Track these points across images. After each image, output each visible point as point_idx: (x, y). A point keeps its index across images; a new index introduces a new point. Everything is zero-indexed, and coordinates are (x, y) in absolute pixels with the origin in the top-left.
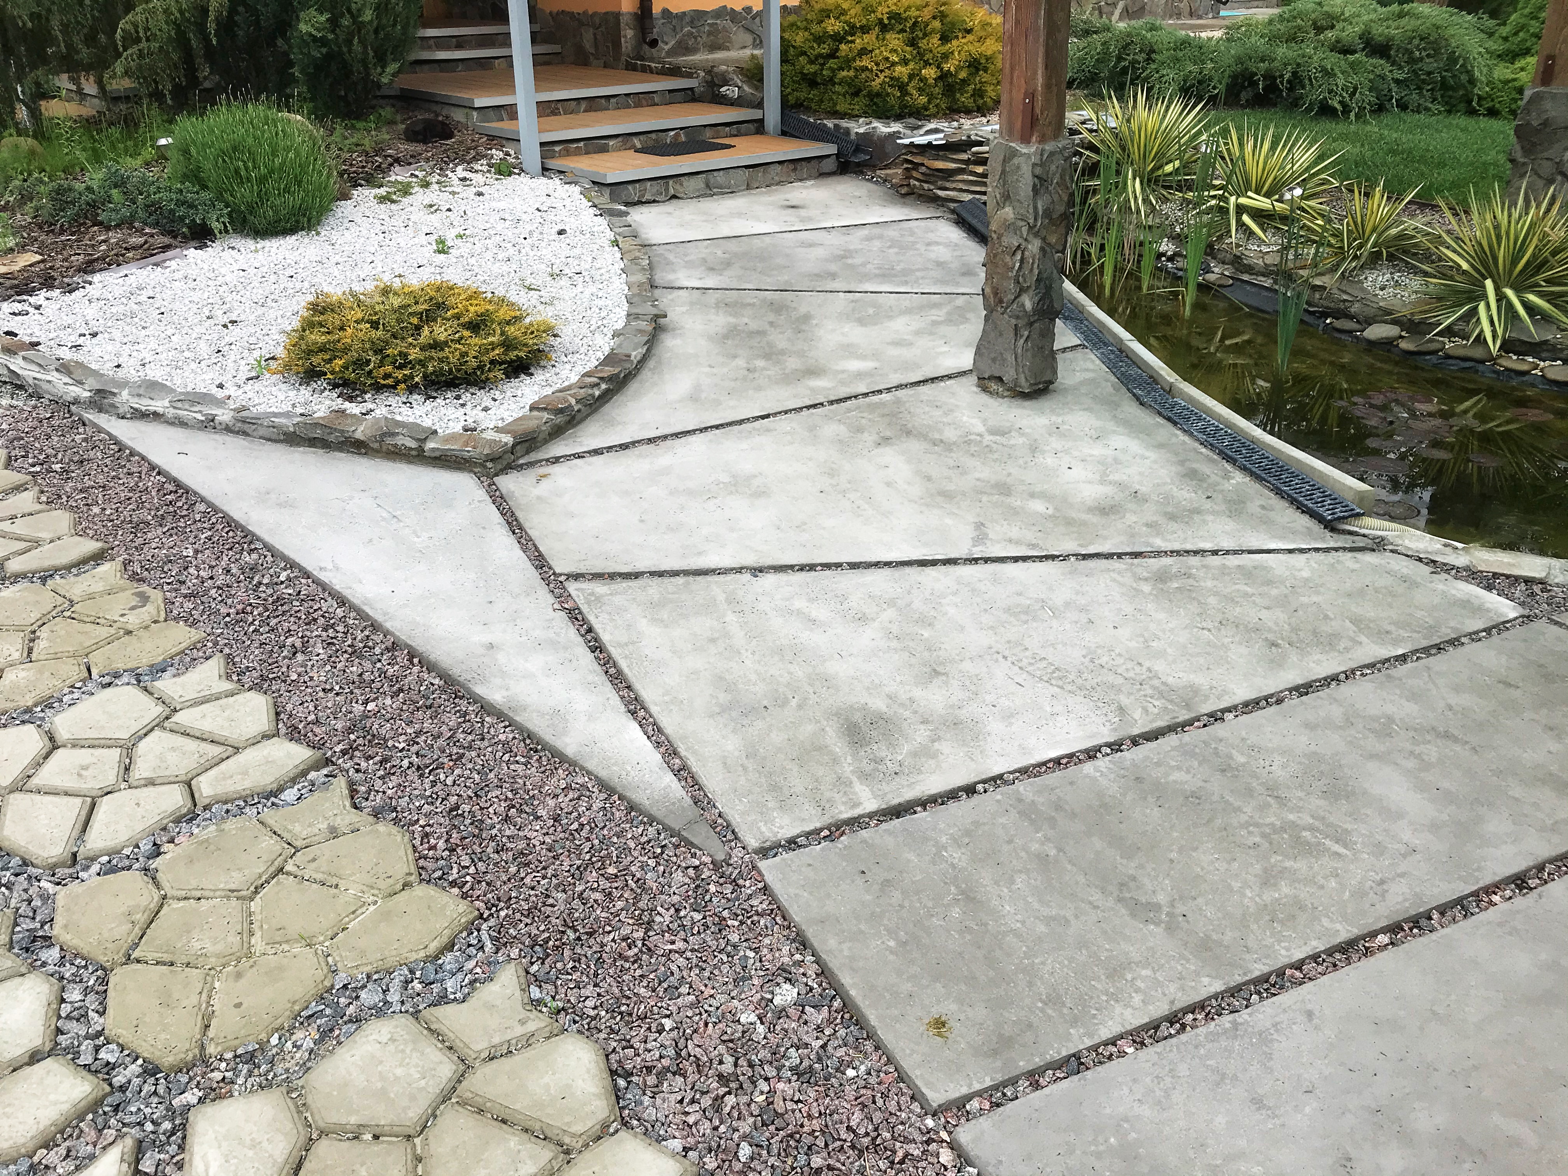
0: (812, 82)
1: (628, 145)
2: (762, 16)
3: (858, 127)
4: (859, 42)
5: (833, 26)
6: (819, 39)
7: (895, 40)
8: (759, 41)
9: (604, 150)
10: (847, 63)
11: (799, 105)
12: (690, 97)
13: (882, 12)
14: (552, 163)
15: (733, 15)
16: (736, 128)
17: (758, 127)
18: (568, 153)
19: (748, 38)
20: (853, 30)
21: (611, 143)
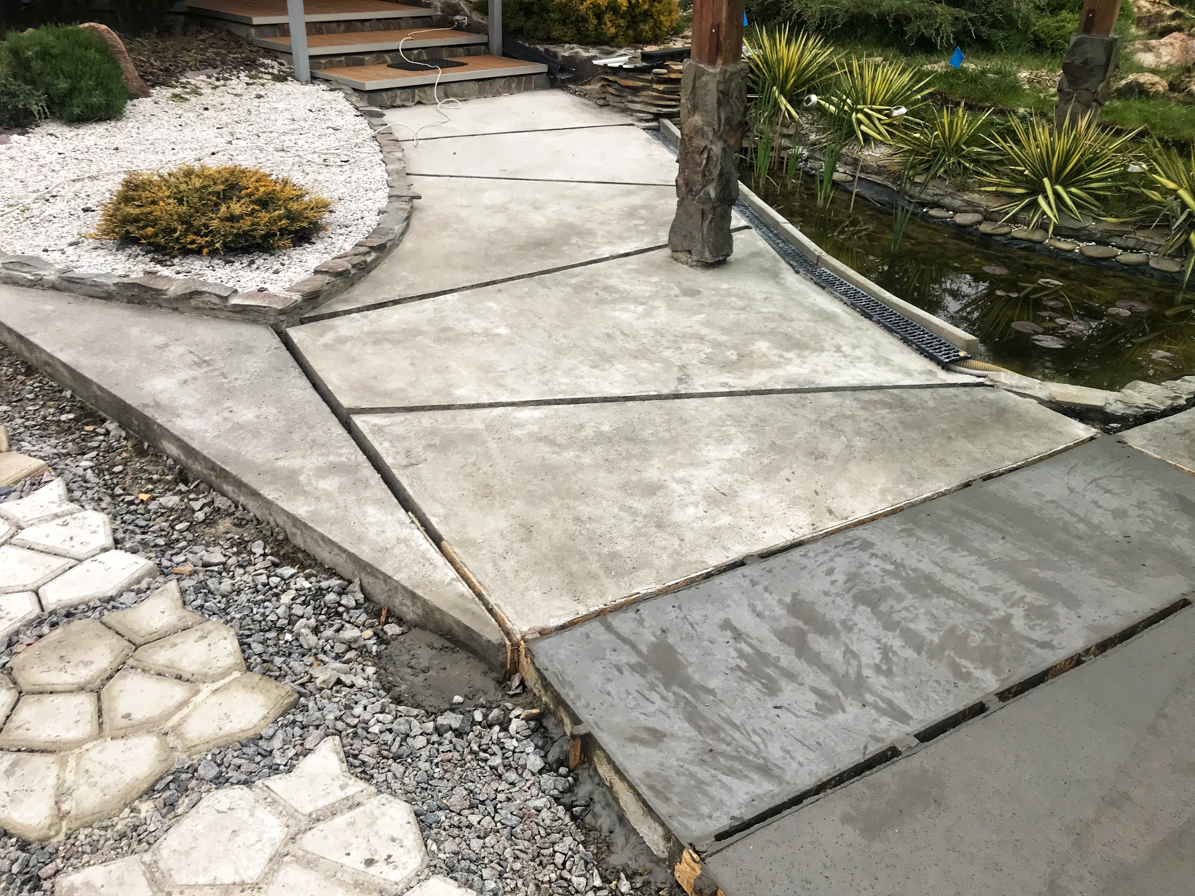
1: (381, 60)
3: (565, 51)
9: (361, 64)
11: (519, 32)
12: (429, 23)
14: (320, 73)
16: (468, 49)
17: (485, 49)
18: (331, 66)
21: (367, 58)
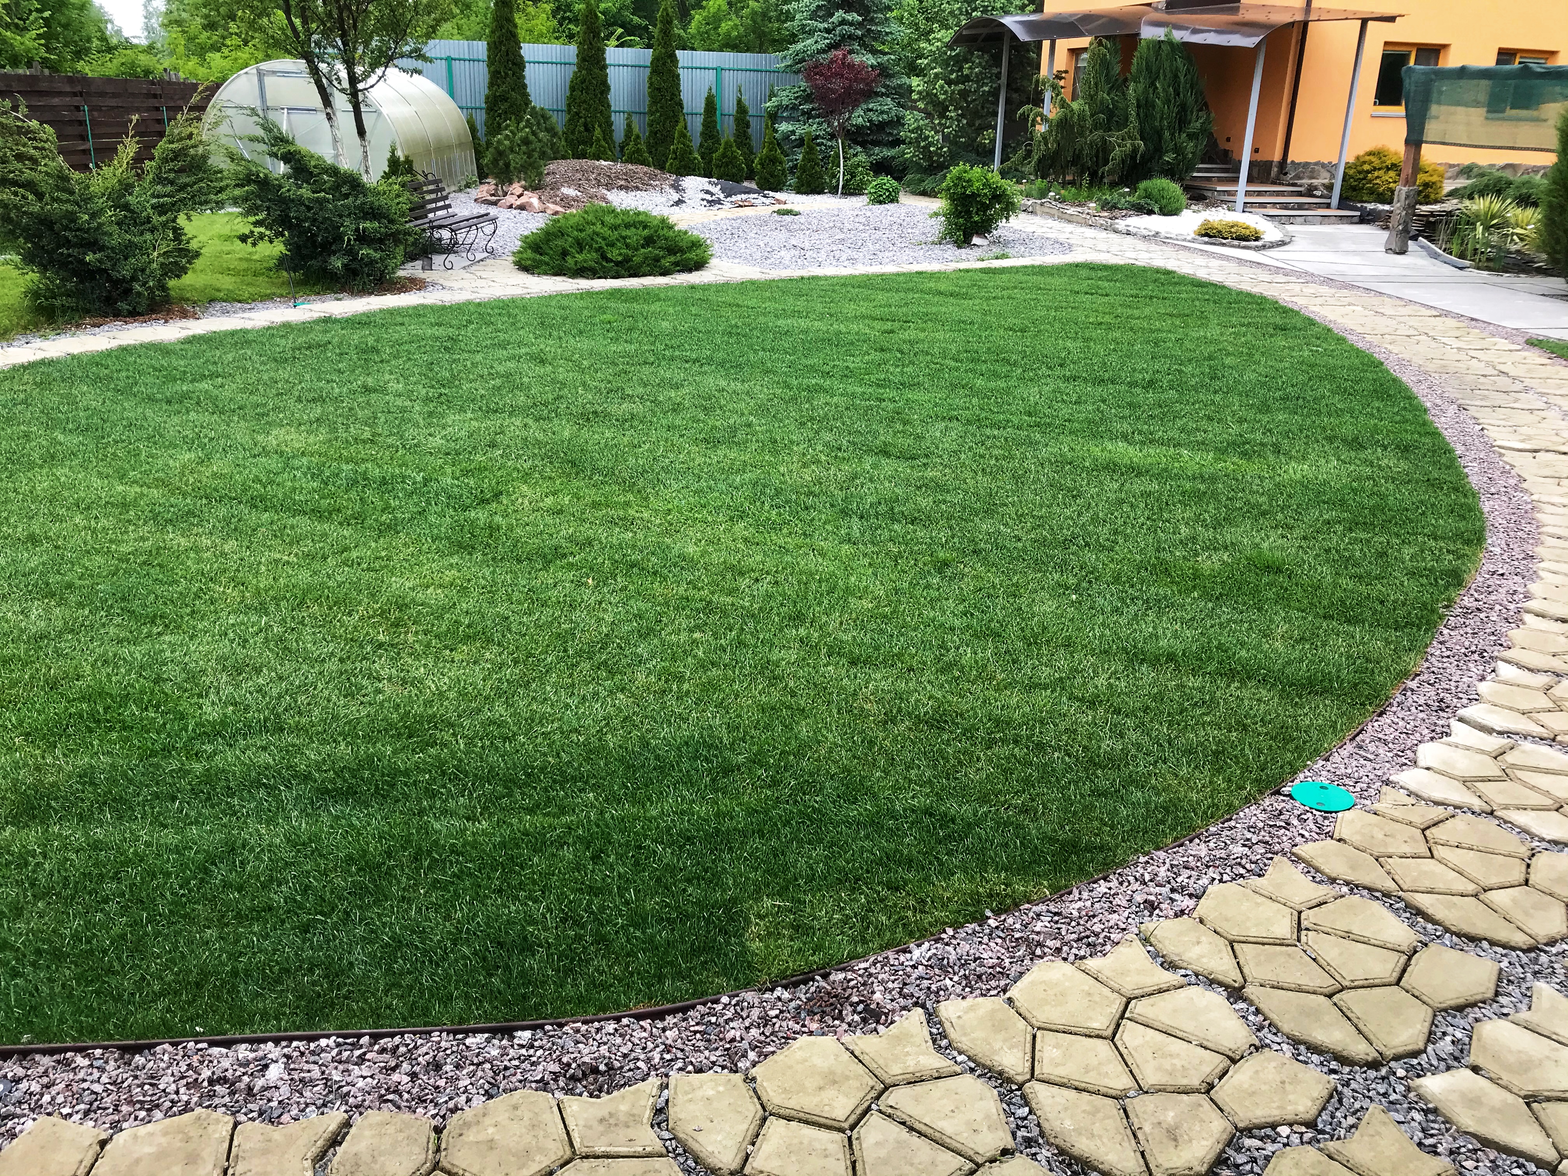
0: (1354, 189)
1: (1275, 207)
2: (1336, 166)
3: (1370, 206)
4: (1376, 174)
5: (1366, 167)
6: (1360, 172)
7: (1392, 174)
8: (1333, 176)
9: (1265, 207)
10: (1370, 181)
11: (1347, 198)
12: (1300, 194)
13: (1389, 163)
15: (1323, 165)
16: (1319, 206)
17: (1328, 206)
18: (1253, 207)
19: (1328, 175)
20: (1375, 169)
21: (1268, 205)
